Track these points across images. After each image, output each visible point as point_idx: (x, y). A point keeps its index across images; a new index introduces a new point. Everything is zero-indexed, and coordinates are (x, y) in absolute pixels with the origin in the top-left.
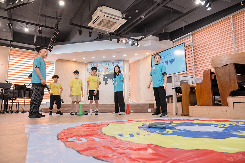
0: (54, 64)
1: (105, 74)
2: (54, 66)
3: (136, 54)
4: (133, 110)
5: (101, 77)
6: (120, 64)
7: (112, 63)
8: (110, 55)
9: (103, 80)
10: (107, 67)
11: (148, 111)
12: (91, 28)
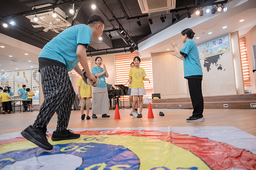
0: (151, 59)
1: (206, 58)
2: (151, 61)
3: (242, 21)
4: (227, 105)
5: (202, 62)
6: (223, 40)
7: (213, 42)
8: (203, 33)
9: (205, 66)
10: (207, 48)
11: (251, 105)
12: (146, 15)
